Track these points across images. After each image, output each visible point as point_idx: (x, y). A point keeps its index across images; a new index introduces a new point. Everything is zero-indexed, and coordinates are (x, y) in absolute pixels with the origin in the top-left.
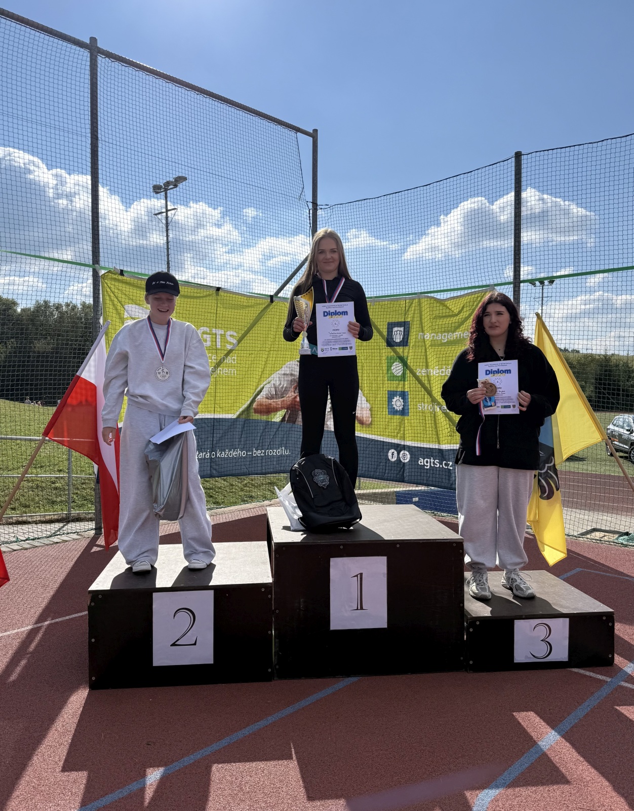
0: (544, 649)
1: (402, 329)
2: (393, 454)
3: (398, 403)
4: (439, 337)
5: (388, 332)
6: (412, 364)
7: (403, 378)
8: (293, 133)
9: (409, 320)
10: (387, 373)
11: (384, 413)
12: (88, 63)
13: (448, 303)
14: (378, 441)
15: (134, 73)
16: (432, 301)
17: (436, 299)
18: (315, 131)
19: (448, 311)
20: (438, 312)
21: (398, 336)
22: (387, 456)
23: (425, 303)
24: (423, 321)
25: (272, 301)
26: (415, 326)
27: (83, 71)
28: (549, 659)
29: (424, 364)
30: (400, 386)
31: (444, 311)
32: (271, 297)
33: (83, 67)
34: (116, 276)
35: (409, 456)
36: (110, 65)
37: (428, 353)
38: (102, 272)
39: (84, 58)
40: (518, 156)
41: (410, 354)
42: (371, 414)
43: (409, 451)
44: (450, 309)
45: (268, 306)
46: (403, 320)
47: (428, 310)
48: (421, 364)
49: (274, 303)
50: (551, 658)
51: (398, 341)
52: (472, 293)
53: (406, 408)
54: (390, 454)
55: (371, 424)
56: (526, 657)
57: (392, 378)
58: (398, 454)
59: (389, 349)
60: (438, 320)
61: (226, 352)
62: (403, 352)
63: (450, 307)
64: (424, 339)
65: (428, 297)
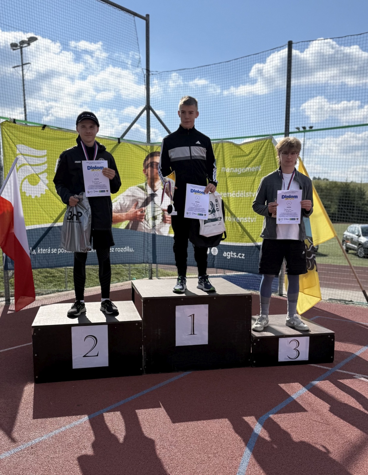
0: (295, 353)
4: (236, 170)
13: (242, 147)
16: (231, 145)
17: (234, 144)
18: (148, 16)
19: (242, 152)
20: (235, 153)
23: (226, 146)
24: (225, 160)
25: (119, 142)
26: (220, 163)
28: (298, 359)
29: (226, 189)
31: (240, 152)
32: (119, 139)
34: (10, 124)
35: (217, 250)
37: (228, 182)
38: (1, 121)
40: (290, 43)
43: (217, 247)
44: (243, 151)
45: (117, 145)
47: (229, 151)
48: (223, 189)
49: (120, 144)
50: (299, 359)
52: (255, 141)
56: (285, 359)
58: (210, 249)
60: (235, 159)
63: (244, 149)
64: (225, 172)
65: (228, 142)
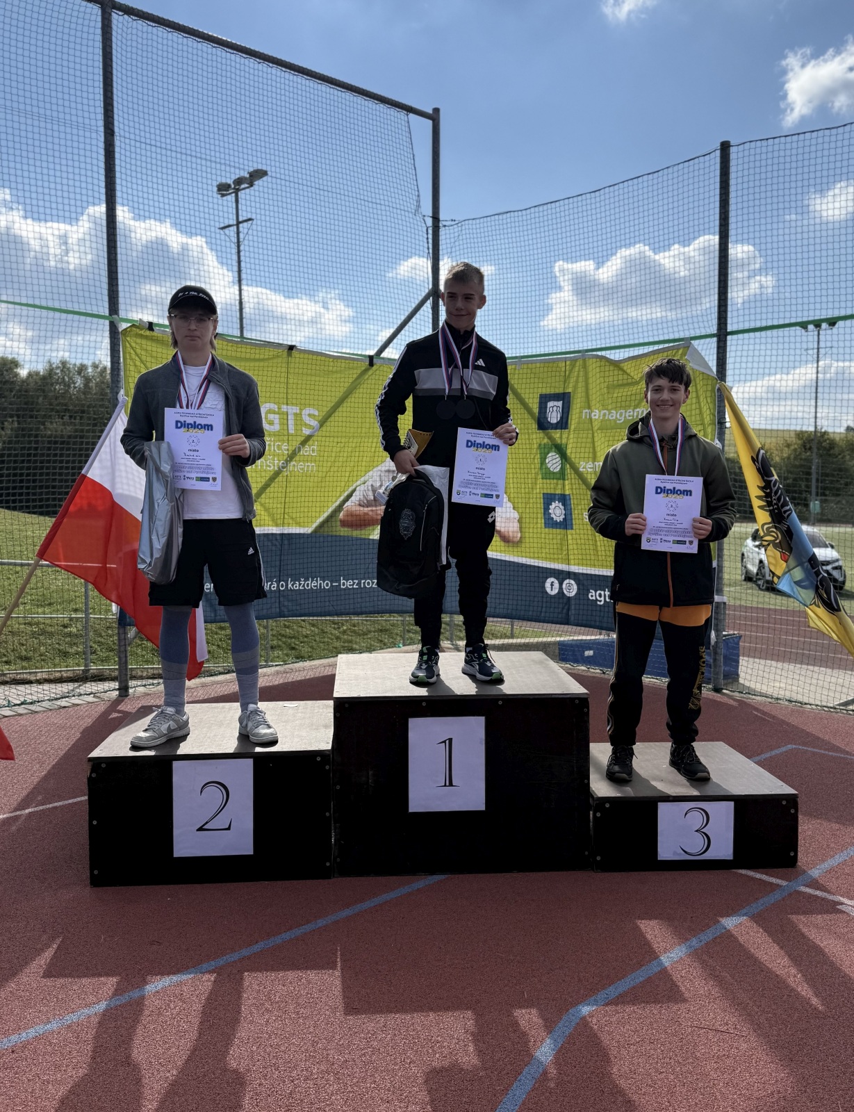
0: (700, 842)
1: (560, 404)
2: (552, 585)
3: (557, 511)
4: (614, 415)
5: (540, 408)
6: (573, 456)
7: (562, 475)
8: (402, 115)
9: (570, 390)
10: (541, 468)
11: (539, 526)
12: (99, 25)
13: (625, 366)
14: (530, 566)
15: (165, 35)
16: (603, 363)
17: (608, 360)
18: (436, 110)
19: (625, 377)
20: (611, 379)
21: (554, 414)
22: (544, 587)
23: (593, 366)
24: (590, 393)
25: (371, 364)
26: (579, 400)
27: (91, 37)
28: (707, 856)
29: (591, 455)
30: (560, 486)
31: (620, 377)
32: (371, 358)
33: (92, 30)
34: (142, 332)
35: (575, 587)
36: (130, 25)
37: (596, 439)
38: (123, 326)
39: (93, 17)
40: (725, 147)
41: (571, 441)
42: (521, 528)
43: (574, 580)
44: (628, 375)
45: (366, 371)
46: (561, 391)
47: (598, 375)
48: (587, 455)
49: (375, 367)
50: (709, 855)
51: (554, 421)
52: (654, 352)
53: (569, 517)
54: (548, 585)
55: (520, 541)
56: (675, 853)
57: (548, 475)
58: (561, 584)
59: (541, 434)
60: (612, 391)
61: (303, 439)
62: (561, 438)
63: (628, 371)
64: (591, 419)
65: (597, 356)
